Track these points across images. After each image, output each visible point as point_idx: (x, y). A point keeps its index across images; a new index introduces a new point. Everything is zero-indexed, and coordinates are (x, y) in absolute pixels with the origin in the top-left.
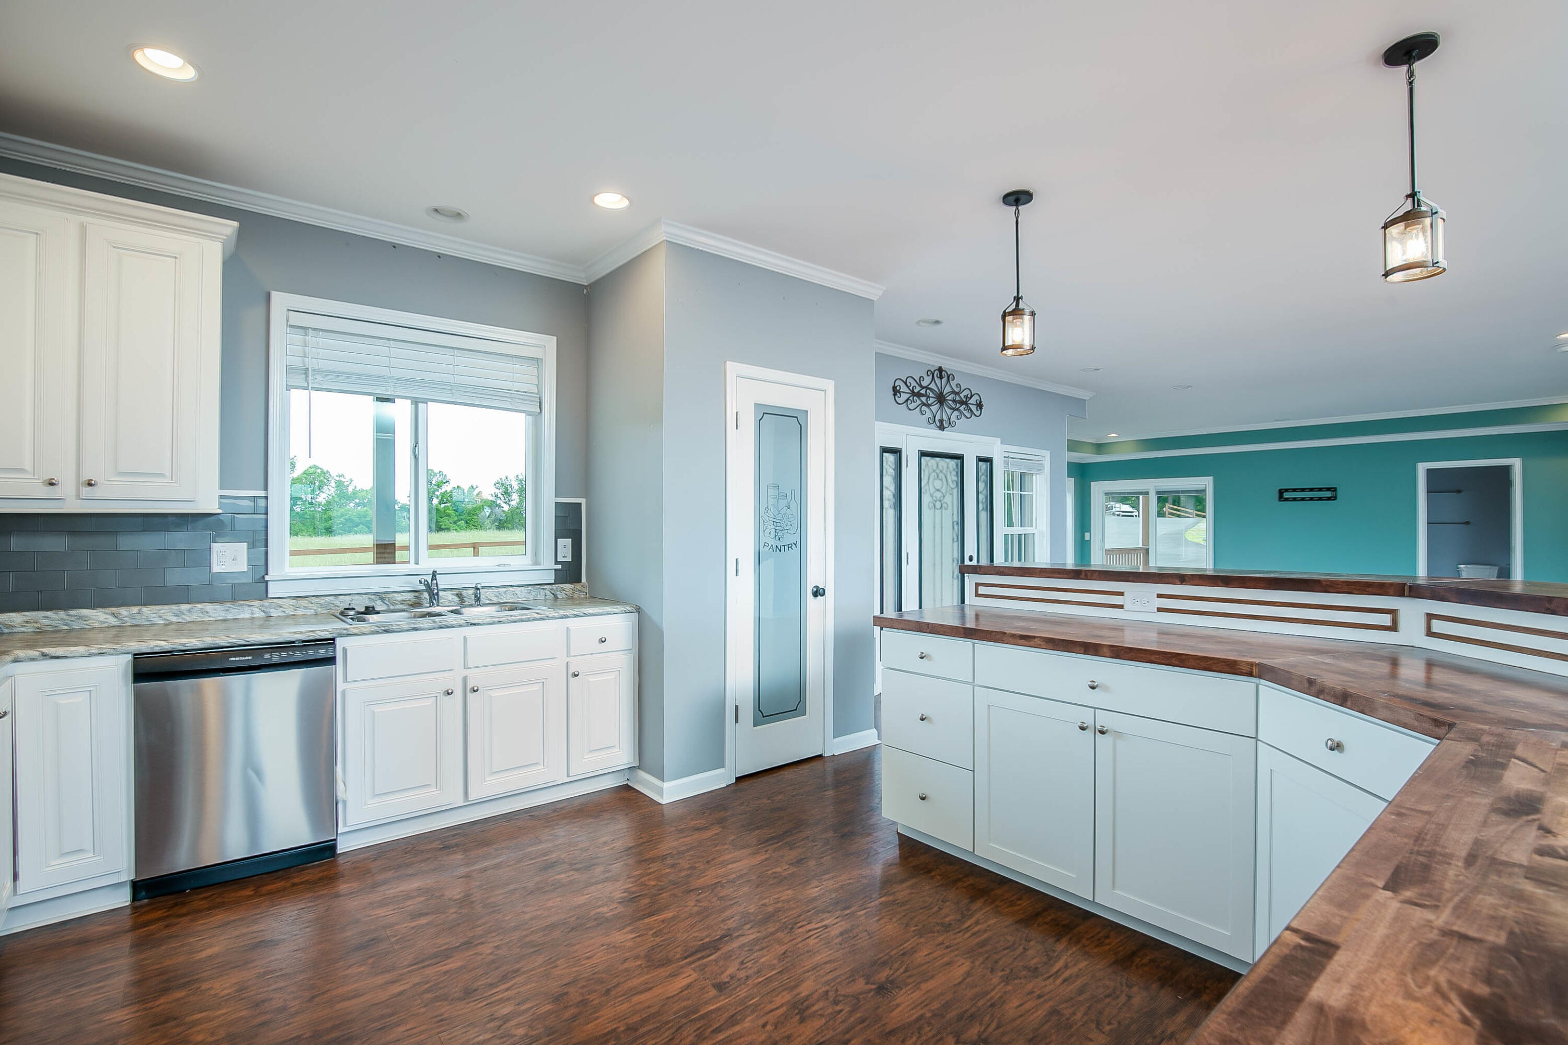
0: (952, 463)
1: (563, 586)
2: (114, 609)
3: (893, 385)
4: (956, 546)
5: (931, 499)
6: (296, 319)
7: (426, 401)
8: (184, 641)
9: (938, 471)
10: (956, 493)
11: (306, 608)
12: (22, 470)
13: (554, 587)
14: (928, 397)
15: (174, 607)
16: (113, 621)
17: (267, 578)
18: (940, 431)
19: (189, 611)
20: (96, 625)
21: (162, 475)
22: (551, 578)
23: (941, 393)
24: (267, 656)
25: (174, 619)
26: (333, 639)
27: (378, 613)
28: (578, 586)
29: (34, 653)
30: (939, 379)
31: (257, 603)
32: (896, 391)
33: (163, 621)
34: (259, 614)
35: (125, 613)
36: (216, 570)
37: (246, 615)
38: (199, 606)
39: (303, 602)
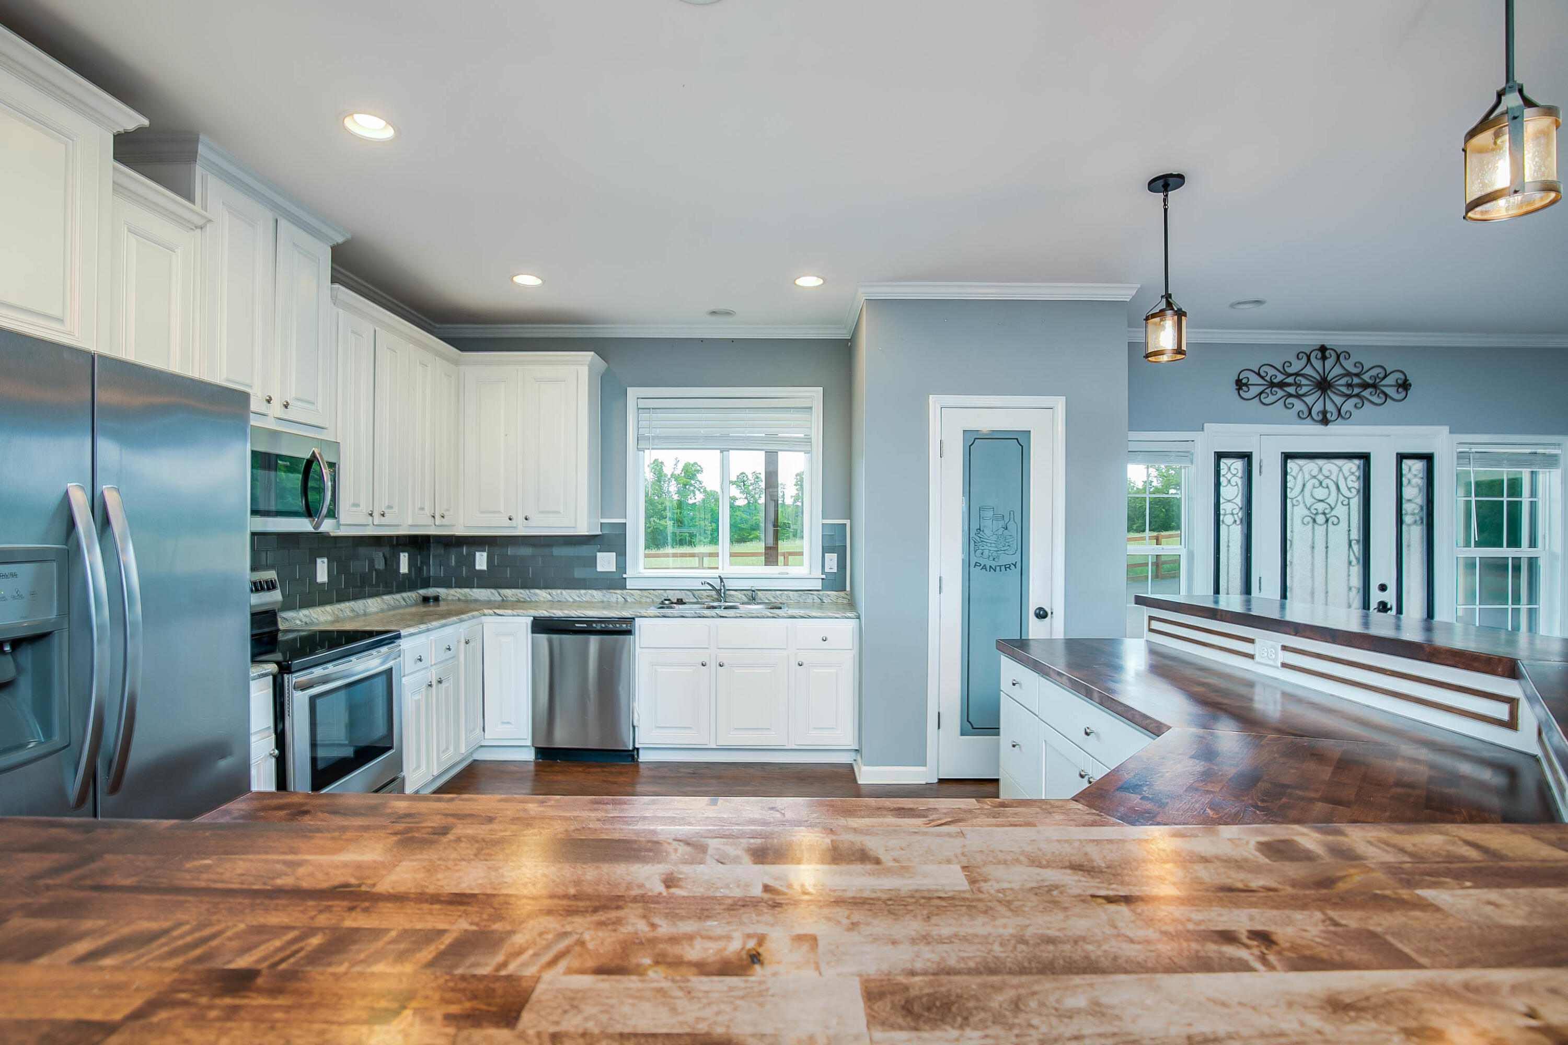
0: (1353, 466)
1: (829, 593)
3: (1236, 378)
4: (1356, 571)
5: (1307, 512)
6: (643, 403)
7: (728, 450)
8: (555, 612)
9: (1321, 477)
10: (1356, 503)
11: (647, 597)
12: (499, 512)
13: (821, 593)
14: (1299, 386)
15: (577, 591)
16: (549, 597)
17: (624, 576)
18: (1323, 427)
19: (585, 594)
20: (542, 599)
21: (559, 512)
22: (818, 585)
23: (1324, 379)
24: (594, 625)
25: (577, 599)
26: (634, 619)
27: (685, 603)
28: (842, 594)
29: (491, 612)
30: (1320, 362)
31: (619, 592)
32: (1240, 384)
33: (572, 600)
34: (621, 600)
35: (554, 593)
36: (599, 569)
37: (613, 599)
38: (590, 591)
39: (646, 593)
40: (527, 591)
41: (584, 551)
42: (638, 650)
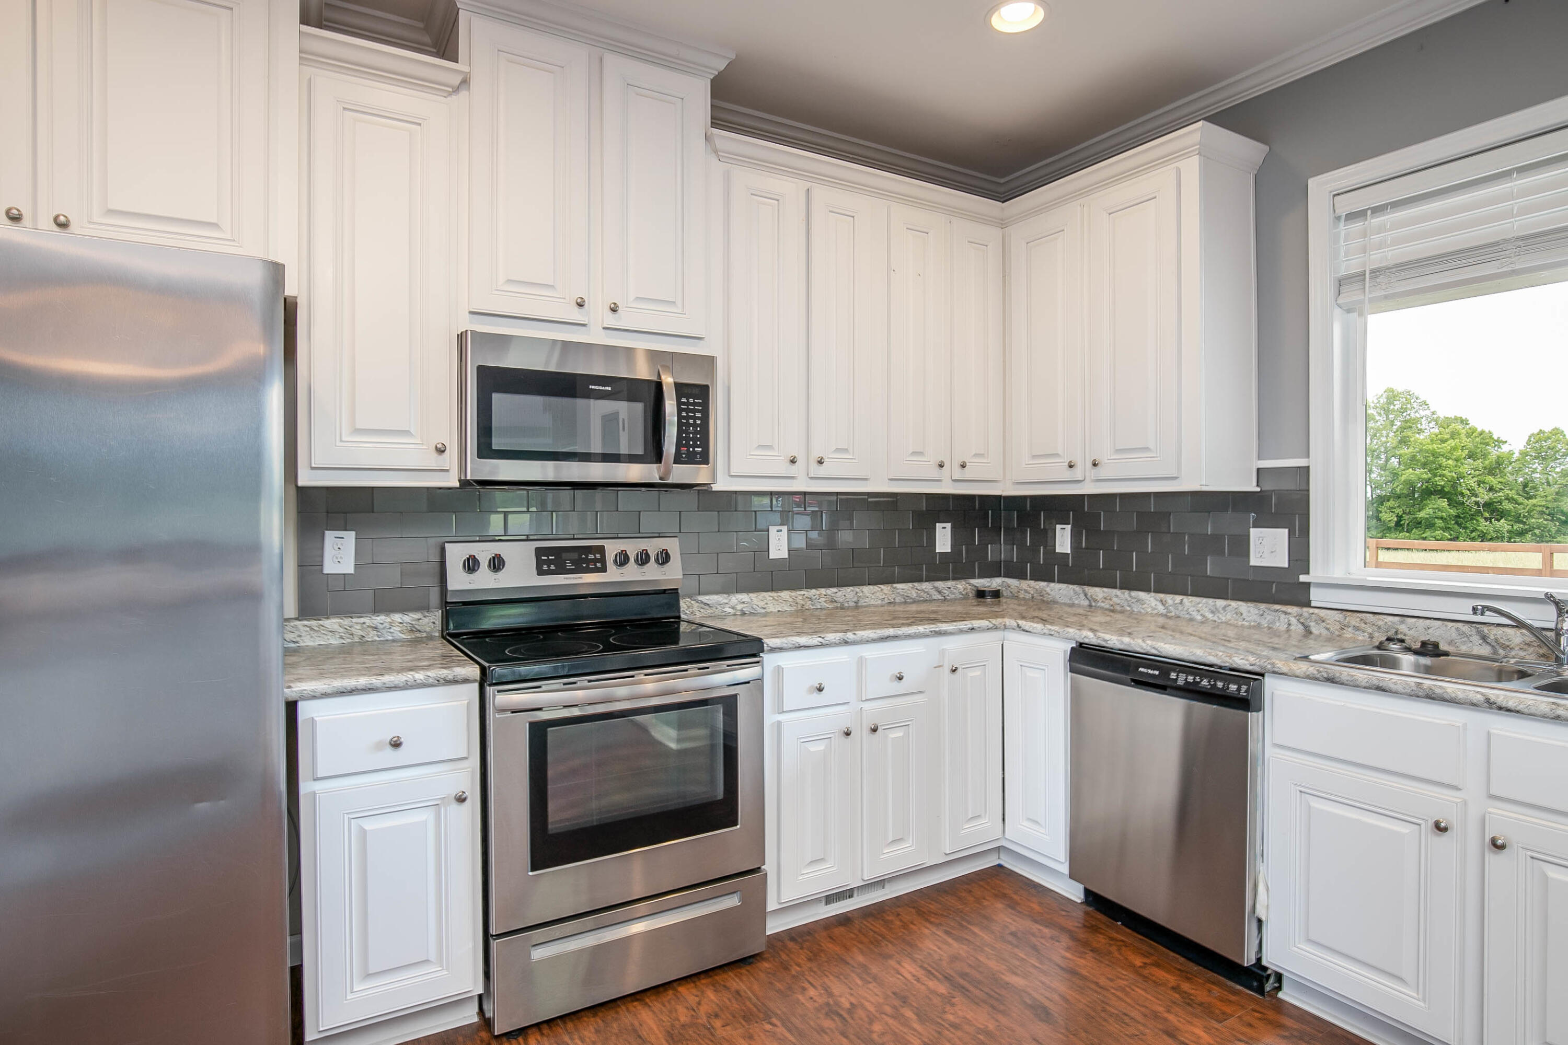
2: (1162, 596)
6: (1345, 203)
11: (1357, 628)
15: (1211, 601)
16: (1161, 608)
17: (1303, 578)
19: (1225, 609)
20: (1149, 610)
21: (1148, 449)
24: (1172, 672)
25: (1210, 616)
26: (1262, 675)
33: (1199, 618)
34: (1297, 628)
35: (1170, 602)
36: (1253, 562)
37: (1281, 625)
38: (1234, 604)
39: (1354, 620)
40: (1127, 592)
41: (1227, 522)
42: (1270, 751)
